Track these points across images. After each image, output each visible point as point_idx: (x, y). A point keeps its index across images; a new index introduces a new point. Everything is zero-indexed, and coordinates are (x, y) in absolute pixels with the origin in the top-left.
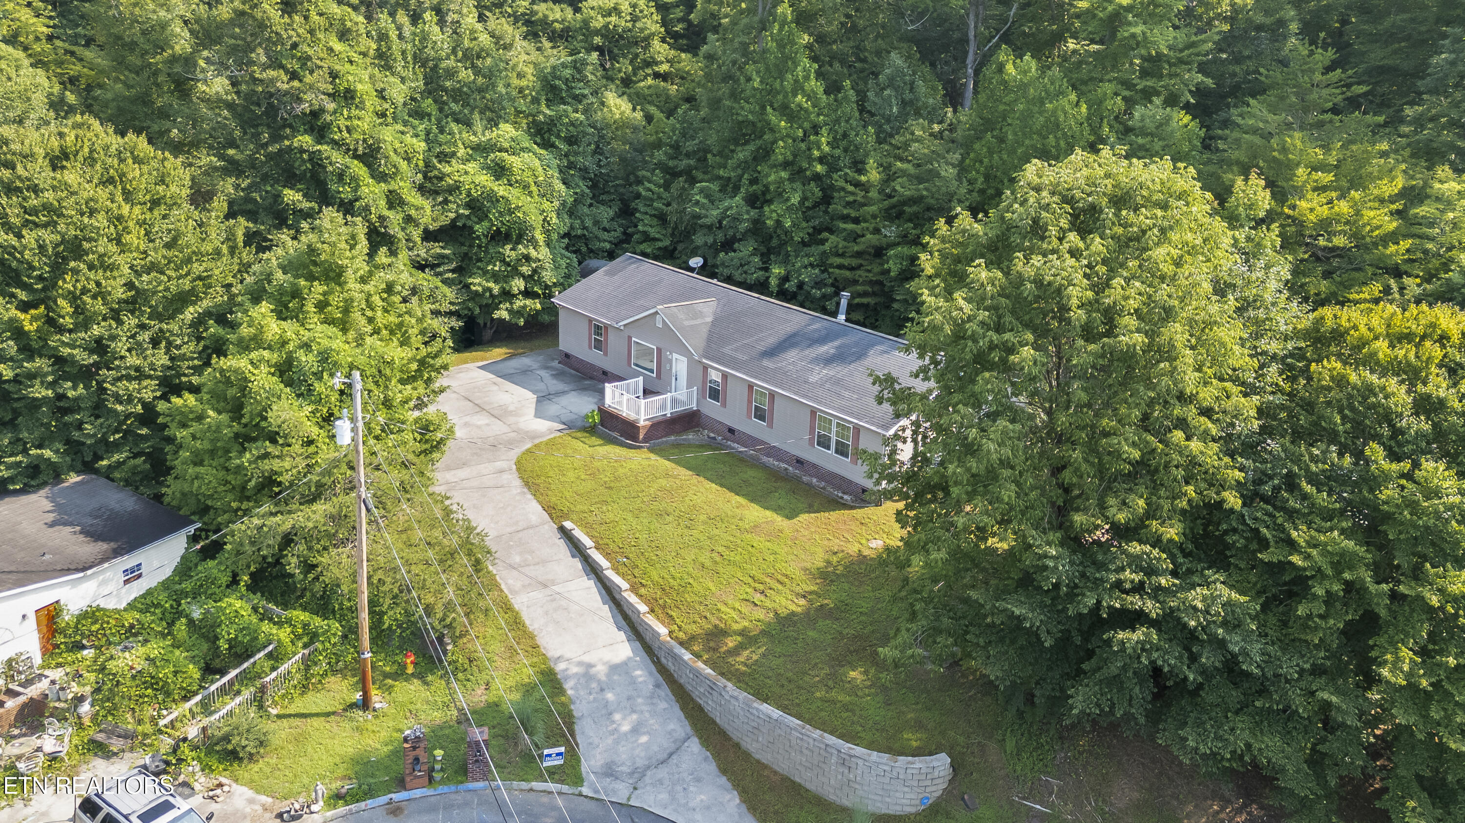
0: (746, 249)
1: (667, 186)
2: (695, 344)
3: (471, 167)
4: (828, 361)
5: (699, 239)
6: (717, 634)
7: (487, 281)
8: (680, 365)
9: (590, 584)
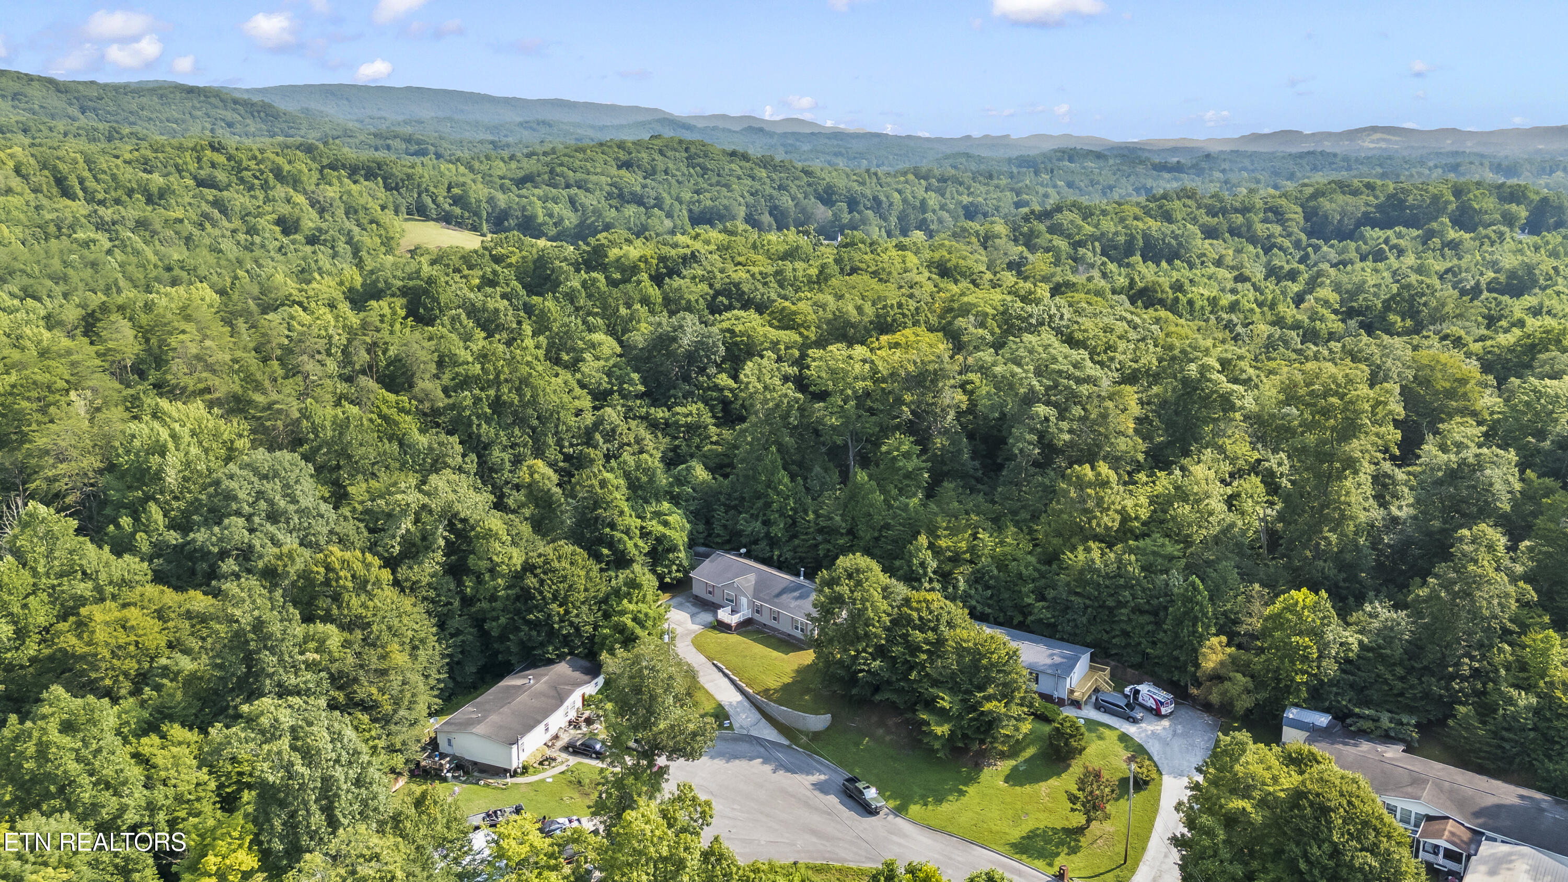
0: (763, 544)
1: (726, 512)
2: (750, 593)
3: (654, 522)
4: (797, 598)
5: (744, 540)
6: (767, 691)
7: (664, 568)
8: (744, 601)
9: (726, 680)
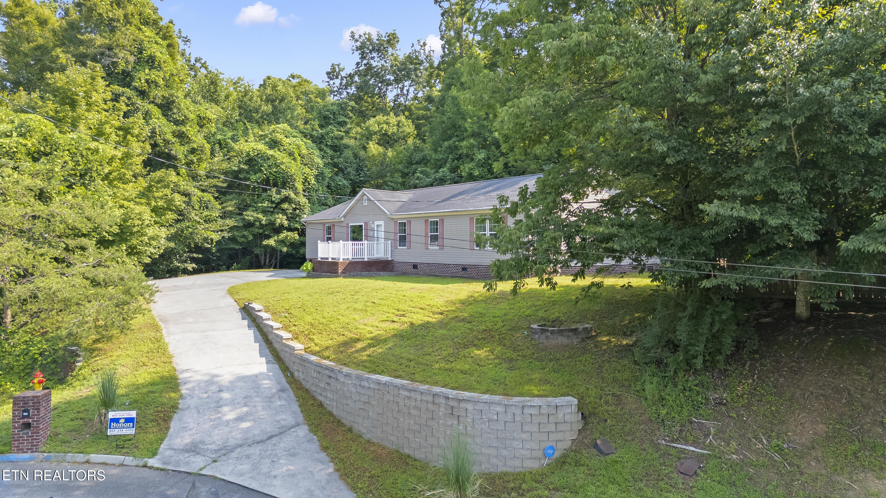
2: (389, 208)
7: (258, 214)
8: (379, 229)
